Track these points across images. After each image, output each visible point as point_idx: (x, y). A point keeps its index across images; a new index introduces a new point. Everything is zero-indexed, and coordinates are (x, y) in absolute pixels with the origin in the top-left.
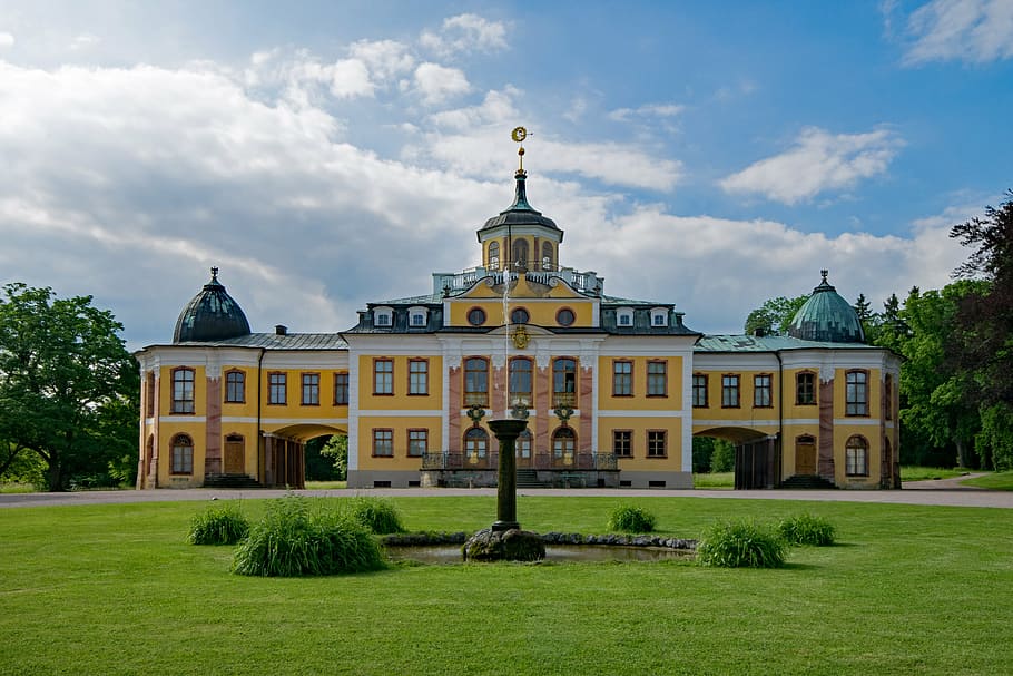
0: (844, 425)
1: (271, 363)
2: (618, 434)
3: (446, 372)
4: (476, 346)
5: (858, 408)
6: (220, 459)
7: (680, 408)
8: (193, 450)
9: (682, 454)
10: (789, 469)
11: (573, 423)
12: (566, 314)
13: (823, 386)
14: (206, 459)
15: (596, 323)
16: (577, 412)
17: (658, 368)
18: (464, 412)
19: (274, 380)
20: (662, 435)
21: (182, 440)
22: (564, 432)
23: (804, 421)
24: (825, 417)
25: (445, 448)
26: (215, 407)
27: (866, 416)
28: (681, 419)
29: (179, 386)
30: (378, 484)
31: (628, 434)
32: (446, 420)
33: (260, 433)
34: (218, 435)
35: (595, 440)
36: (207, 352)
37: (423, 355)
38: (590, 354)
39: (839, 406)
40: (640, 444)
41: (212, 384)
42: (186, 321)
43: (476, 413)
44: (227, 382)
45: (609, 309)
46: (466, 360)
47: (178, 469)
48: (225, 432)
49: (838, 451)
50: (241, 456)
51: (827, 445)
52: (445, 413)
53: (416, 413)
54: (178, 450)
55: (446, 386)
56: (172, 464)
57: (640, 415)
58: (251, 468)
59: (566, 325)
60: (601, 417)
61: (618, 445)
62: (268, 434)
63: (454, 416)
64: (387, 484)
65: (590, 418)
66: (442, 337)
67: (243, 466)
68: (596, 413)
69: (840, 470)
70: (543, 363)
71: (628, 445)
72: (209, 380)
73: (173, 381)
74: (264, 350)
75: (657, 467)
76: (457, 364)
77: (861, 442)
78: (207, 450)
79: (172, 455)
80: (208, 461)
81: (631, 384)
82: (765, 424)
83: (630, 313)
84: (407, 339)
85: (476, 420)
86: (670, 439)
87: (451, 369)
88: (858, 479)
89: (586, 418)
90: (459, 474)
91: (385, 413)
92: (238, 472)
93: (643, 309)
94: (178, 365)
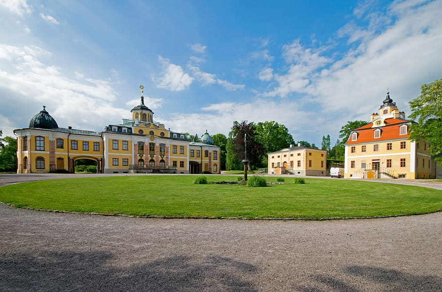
0: (213, 161)
1: (72, 137)
2: (174, 162)
3: (133, 145)
4: (141, 139)
5: (215, 158)
6: (55, 165)
7: (186, 156)
8: (44, 162)
9: (187, 166)
10: (203, 170)
11: (164, 159)
12: (163, 134)
13: (210, 153)
14: (50, 165)
15: (169, 137)
16: (165, 156)
17: (182, 148)
18: (138, 155)
19: (73, 142)
20: (183, 162)
21: (40, 159)
22: (162, 161)
23: (206, 160)
24: (210, 160)
25: (133, 164)
26: (52, 149)
27: (217, 160)
28: (187, 159)
29: (38, 142)
30: (114, 173)
31: (176, 162)
32: (133, 157)
33: (69, 158)
34: (55, 157)
35: (169, 163)
36: (50, 132)
37: (127, 140)
38: (169, 143)
39: (212, 158)
40: (178, 164)
41: (52, 142)
42: (36, 121)
43: (141, 155)
44: (57, 142)
45: (172, 134)
46: (138, 142)
47: (39, 167)
48: (57, 157)
49: (212, 166)
50: (63, 164)
51: (210, 165)
52: (133, 155)
53: (125, 155)
54: (39, 162)
55: (133, 148)
56: (36, 166)
57: (178, 158)
58: (66, 168)
59: (162, 136)
60: (171, 158)
61: (174, 164)
62: (71, 158)
63: (135, 156)
64: (117, 173)
65: (168, 158)
66: (132, 136)
67: (63, 166)
68: (169, 157)
69: (212, 170)
70: (157, 145)
71: (183, 164)
72: (50, 141)
73: (36, 140)
74: (70, 134)
75: (182, 169)
76: (136, 143)
77: (216, 165)
78: (50, 162)
79: (36, 163)
80: (51, 165)
81: (176, 151)
82: (198, 161)
83: (176, 135)
84: (122, 135)
85: (141, 157)
86: (185, 163)
87: (135, 144)
88: (215, 172)
89: (167, 158)
90: (142, 170)
91: (116, 154)
92: (63, 169)
93: (179, 134)
94: (38, 135)
